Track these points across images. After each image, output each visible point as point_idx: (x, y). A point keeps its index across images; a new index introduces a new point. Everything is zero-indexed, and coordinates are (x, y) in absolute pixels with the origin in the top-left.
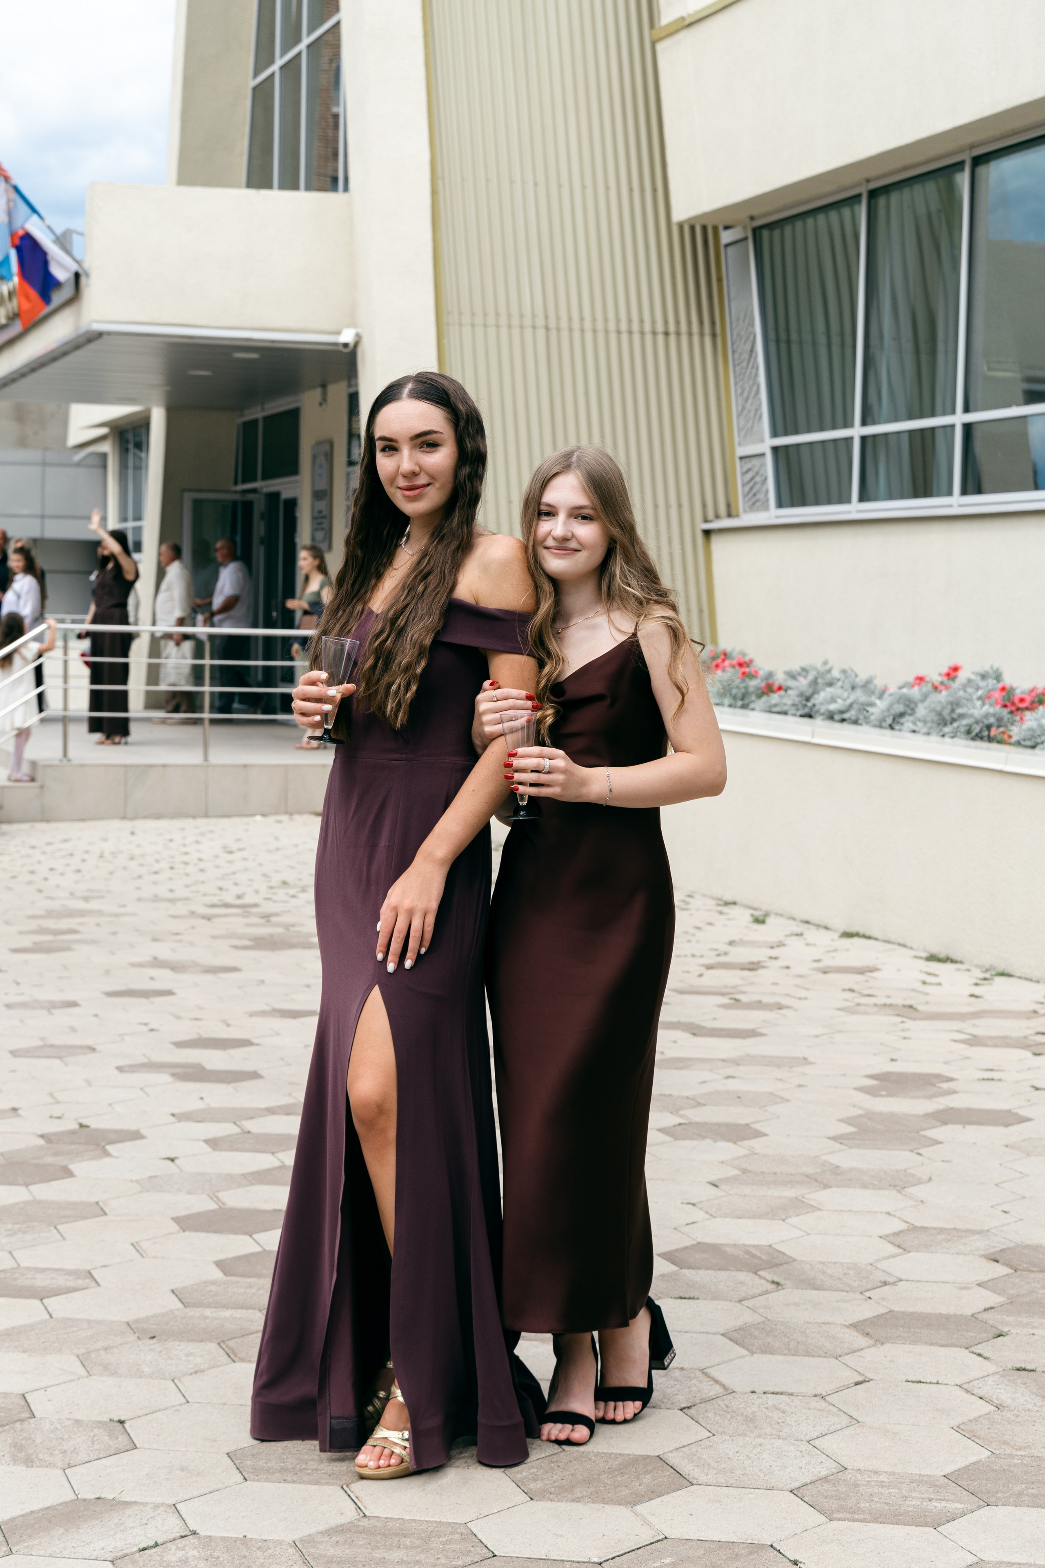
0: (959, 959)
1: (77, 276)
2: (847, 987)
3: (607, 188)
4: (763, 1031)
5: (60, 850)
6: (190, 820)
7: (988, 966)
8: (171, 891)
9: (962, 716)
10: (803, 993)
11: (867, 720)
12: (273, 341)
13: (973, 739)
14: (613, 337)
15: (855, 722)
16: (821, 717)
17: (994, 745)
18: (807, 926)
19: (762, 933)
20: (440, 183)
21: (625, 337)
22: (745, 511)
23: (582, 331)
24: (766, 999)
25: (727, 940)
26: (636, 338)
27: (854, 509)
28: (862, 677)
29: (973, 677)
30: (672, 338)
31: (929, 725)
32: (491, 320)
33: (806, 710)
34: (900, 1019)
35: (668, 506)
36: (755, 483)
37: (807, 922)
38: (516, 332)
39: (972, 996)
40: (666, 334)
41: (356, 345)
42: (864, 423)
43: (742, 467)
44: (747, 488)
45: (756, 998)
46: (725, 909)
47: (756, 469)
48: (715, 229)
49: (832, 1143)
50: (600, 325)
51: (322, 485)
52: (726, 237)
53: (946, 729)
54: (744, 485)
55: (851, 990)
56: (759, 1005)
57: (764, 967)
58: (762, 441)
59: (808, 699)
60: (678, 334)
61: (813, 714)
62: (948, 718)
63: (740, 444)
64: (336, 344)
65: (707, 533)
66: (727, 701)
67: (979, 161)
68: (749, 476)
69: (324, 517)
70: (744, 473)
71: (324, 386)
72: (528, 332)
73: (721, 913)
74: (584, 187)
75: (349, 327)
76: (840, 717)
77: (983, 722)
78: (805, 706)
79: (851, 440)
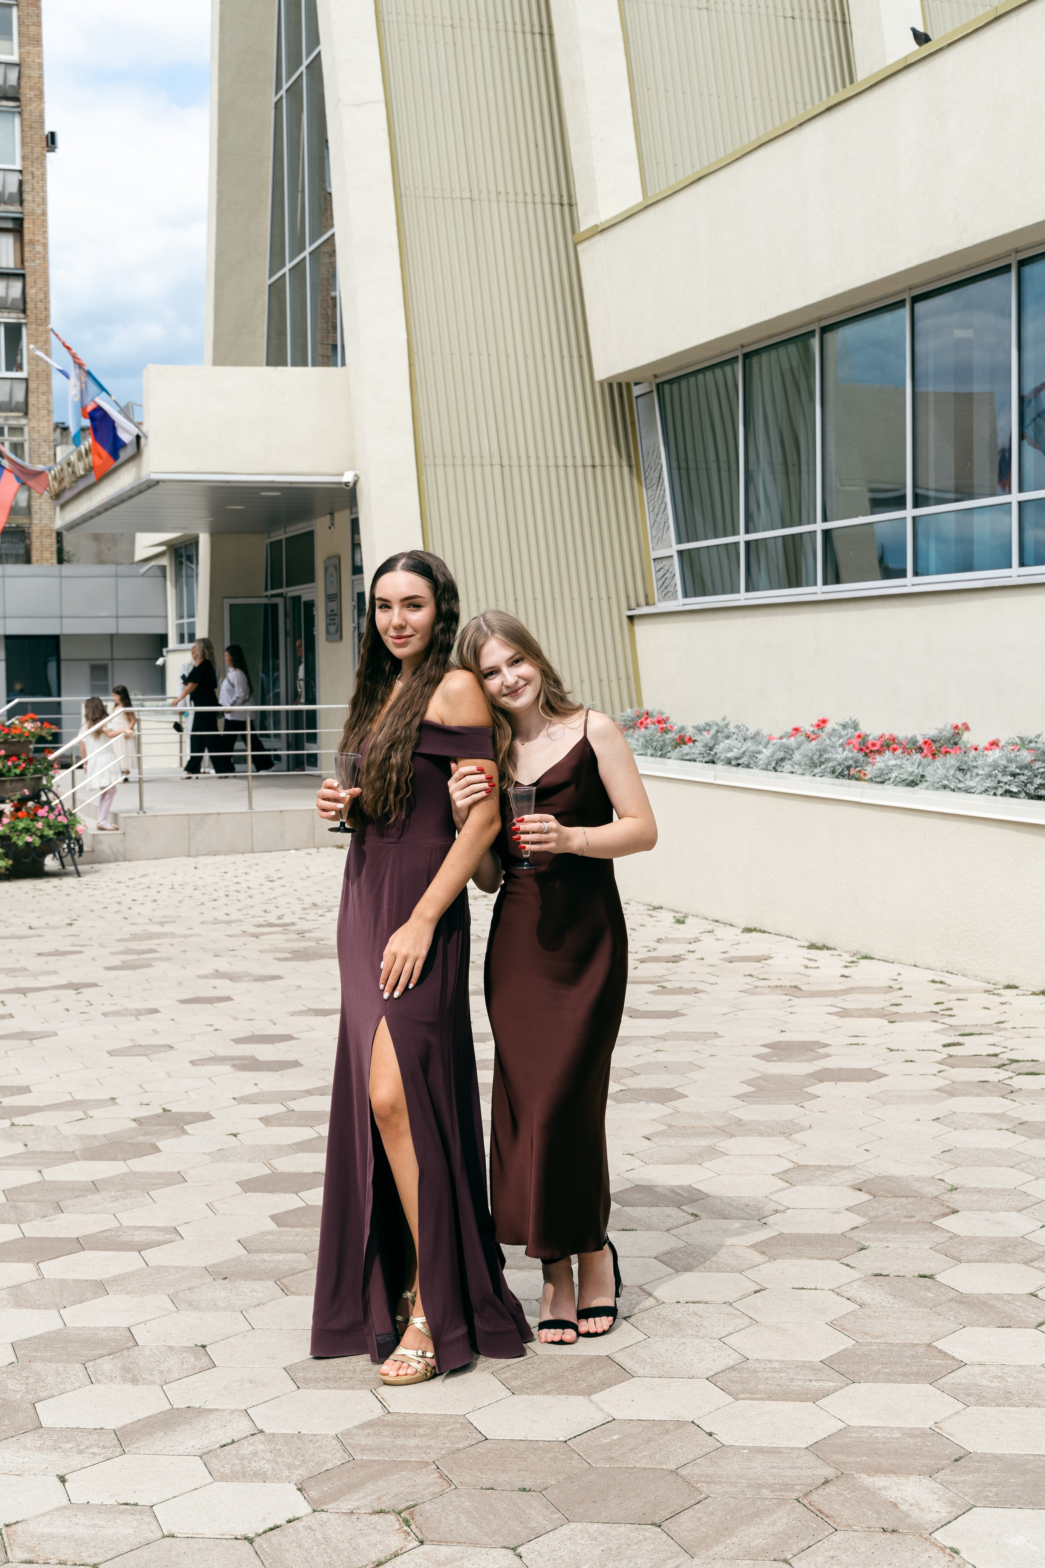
0: (833, 947)
1: (138, 438)
2: (747, 974)
3: (544, 357)
4: (683, 1012)
5: (140, 884)
6: (240, 855)
7: (855, 952)
8: (227, 914)
9: (828, 760)
10: (714, 980)
11: (755, 765)
12: (291, 483)
13: (837, 777)
14: (553, 470)
15: (747, 766)
16: (721, 763)
17: (853, 782)
18: (717, 923)
19: (683, 931)
20: (415, 357)
21: (562, 470)
22: (659, 601)
23: (529, 467)
24: (686, 985)
25: (656, 939)
26: (571, 470)
27: (742, 597)
28: (752, 731)
29: (836, 727)
30: (598, 469)
31: (803, 767)
32: (459, 461)
33: (710, 758)
34: (788, 997)
35: (600, 599)
36: (666, 579)
37: (717, 921)
38: (478, 469)
39: (842, 976)
40: (594, 466)
41: (355, 483)
42: (747, 531)
43: (655, 567)
44: (660, 583)
45: (678, 985)
46: (653, 913)
47: (666, 568)
48: (628, 385)
49: (737, 1100)
50: (542, 461)
51: (333, 590)
52: (636, 391)
53: (816, 771)
54: (657, 581)
55: (751, 975)
56: (680, 991)
57: (684, 959)
58: (671, 546)
59: (711, 749)
61: (715, 760)
62: (818, 762)
63: (653, 550)
64: (340, 483)
65: (631, 618)
66: (649, 752)
67: (825, 330)
68: (661, 573)
69: (335, 615)
70: (657, 571)
71: (332, 514)
72: (487, 469)
73: (651, 916)
74: (526, 356)
75: (349, 470)
76: (734, 762)
77: (844, 764)
78: (709, 754)
79: (737, 544)
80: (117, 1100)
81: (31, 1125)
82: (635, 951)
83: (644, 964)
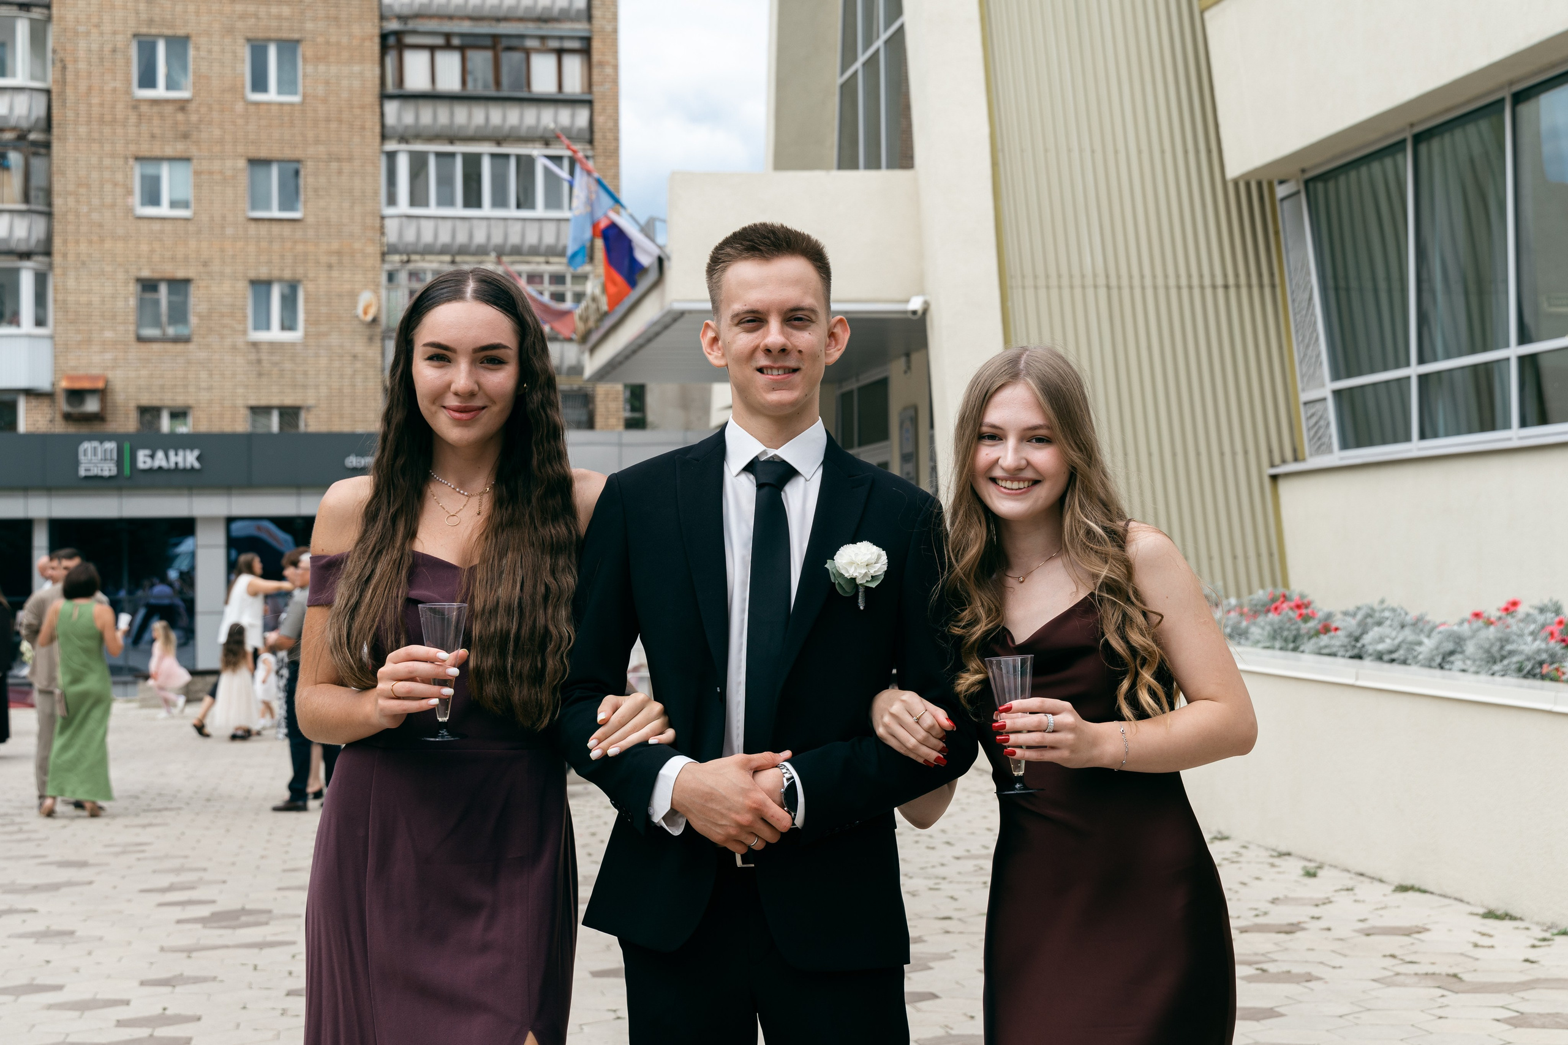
0: (1519, 916)
1: (660, 260)
2: (1388, 953)
3: (1163, 151)
4: (1281, 1010)
7: (1549, 924)
9: (1511, 653)
10: (1338, 961)
11: (1415, 661)
13: (1525, 677)
14: (1173, 292)
15: (1404, 662)
16: (1369, 659)
17: (1547, 684)
18: (1361, 878)
19: (1316, 888)
20: (1000, 155)
21: (1185, 292)
22: (1311, 455)
23: (1143, 288)
24: (1296, 969)
25: (1270, 898)
26: (1197, 292)
27: (1415, 447)
28: (1413, 614)
29: (1531, 611)
30: (1232, 291)
31: (1478, 663)
32: (1054, 281)
33: (1356, 651)
34: (1442, 992)
35: (1234, 454)
36: (1320, 428)
37: (1362, 875)
38: (1078, 292)
39: (1527, 960)
40: (1226, 287)
41: (925, 312)
42: (1421, 361)
43: (1306, 412)
44: (1312, 433)
45: (1285, 967)
46: (1277, 861)
47: (1320, 413)
48: (1270, 184)
50: (1160, 281)
51: (909, 449)
52: (1281, 191)
53: (1496, 668)
54: (1309, 430)
55: (1393, 956)
56: (1287, 977)
57: (1303, 929)
58: (1323, 385)
59: (1357, 640)
60: (1238, 286)
61: (1362, 655)
62: (1498, 656)
63: (1303, 390)
64: (905, 312)
65: (1274, 478)
66: (1278, 644)
67: (1519, 96)
68: (1314, 420)
70: (1309, 418)
71: (907, 355)
72: (1090, 292)
73: (1273, 865)
74: (1140, 151)
75: (918, 294)
76: (1388, 658)
77: (1535, 659)
78: (1354, 647)
79: (1408, 378)
82: (1236, 915)
83: (1245, 935)
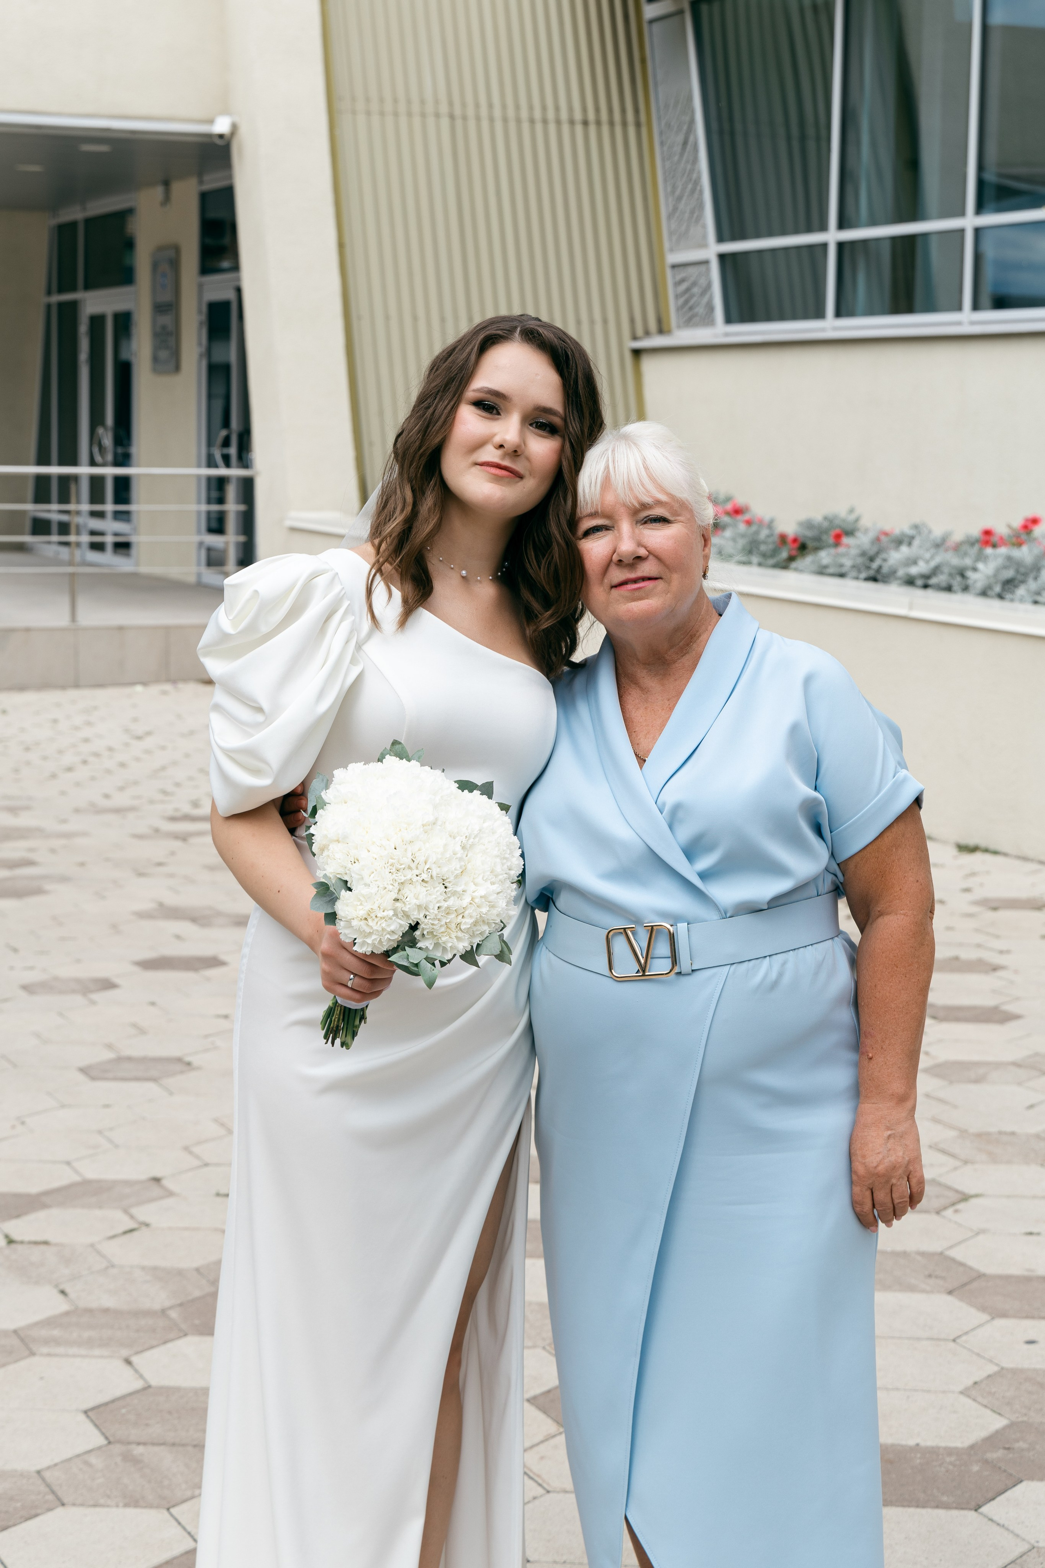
11: (966, 589)
14: (526, 126)
16: (899, 582)
21: (539, 127)
22: (679, 327)
26: (552, 127)
27: (828, 326)
30: (592, 128)
32: (389, 107)
33: (871, 573)
35: (592, 322)
36: (692, 296)
38: (417, 121)
40: (585, 123)
41: (232, 135)
42: (840, 226)
43: (674, 277)
44: (681, 301)
47: (692, 279)
50: (511, 113)
51: (165, 297)
52: (649, 11)
54: (677, 297)
58: (703, 246)
59: (872, 559)
60: (598, 123)
61: (879, 577)
63: (671, 250)
64: (209, 135)
65: (637, 353)
66: (755, 559)
69: (170, 334)
70: (678, 284)
71: (168, 183)
72: (431, 121)
75: (226, 114)
76: (925, 582)
78: (868, 568)
79: (824, 246)
80: (165, 1182)
81: (46, 1243)
